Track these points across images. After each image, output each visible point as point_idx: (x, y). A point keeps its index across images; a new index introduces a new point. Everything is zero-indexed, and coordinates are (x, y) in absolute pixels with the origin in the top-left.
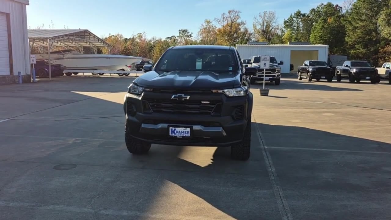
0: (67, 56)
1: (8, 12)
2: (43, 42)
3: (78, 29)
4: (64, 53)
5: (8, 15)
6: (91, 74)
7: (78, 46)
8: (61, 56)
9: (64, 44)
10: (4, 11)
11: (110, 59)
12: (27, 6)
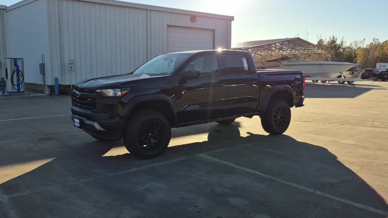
0: (284, 64)
1: (214, 29)
2: (268, 51)
3: (286, 38)
4: (281, 61)
5: (214, 31)
6: (311, 81)
7: (299, 53)
8: (278, 64)
9: (287, 52)
10: (211, 28)
11: (323, 66)
12: (232, 21)
